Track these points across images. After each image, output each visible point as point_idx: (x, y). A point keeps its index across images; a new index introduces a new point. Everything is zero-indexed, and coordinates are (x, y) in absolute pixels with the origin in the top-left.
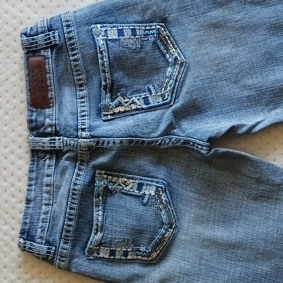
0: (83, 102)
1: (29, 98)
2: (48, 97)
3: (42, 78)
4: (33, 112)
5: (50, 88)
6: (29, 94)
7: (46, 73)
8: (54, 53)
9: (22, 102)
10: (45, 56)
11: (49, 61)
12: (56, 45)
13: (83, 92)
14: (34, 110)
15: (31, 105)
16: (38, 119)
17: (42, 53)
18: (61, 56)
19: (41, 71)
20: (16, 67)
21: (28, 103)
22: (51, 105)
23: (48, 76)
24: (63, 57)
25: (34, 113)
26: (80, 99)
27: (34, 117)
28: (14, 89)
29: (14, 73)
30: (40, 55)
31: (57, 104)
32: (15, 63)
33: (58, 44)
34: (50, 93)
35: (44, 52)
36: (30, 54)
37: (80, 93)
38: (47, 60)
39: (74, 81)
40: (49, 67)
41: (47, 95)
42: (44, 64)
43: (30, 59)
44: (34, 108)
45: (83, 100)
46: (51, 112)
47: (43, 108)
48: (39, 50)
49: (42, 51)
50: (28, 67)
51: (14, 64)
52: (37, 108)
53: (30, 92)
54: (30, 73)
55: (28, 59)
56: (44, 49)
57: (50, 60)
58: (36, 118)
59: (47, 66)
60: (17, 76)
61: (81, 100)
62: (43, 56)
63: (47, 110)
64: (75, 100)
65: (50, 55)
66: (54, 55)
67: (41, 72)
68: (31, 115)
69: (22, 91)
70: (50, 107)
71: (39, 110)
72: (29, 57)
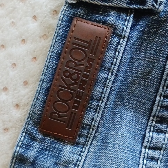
0: (152, 159)
1: (38, 107)
2: (81, 122)
3: (86, 76)
4: (34, 139)
5: (95, 103)
6: (41, 97)
7: (102, 67)
8: (140, 28)
9: (17, 105)
10: (115, 28)
11: (119, 43)
12: (152, 12)
13: (161, 136)
14: (40, 136)
15: (36, 124)
16: (39, 161)
17: (112, 18)
18: (150, 41)
19: (93, 60)
20: (33, 26)
21: (31, 116)
22: (82, 140)
23: (103, 75)
24: (153, 46)
25: (36, 144)
26: (150, 148)
27: (31, 154)
28: (11, 73)
29: (23, 37)
30: (104, 23)
31: (95, 143)
32: (35, 17)
33: (159, 13)
34: (91, 114)
35: (117, 18)
36: (81, 11)
37: (155, 135)
38: (116, 40)
39: (153, 105)
40: (114, 57)
41: (82, 117)
42: (106, 45)
43: (75, 21)
44: (40, 131)
45: (155, 154)
46: (76, 157)
47: (60, 140)
48: (107, 10)
49: (113, 14)
50: (64, 38)
51: (30, 19)
52: (46, 135)
53: (46, 95)
54: (63, 54)
55: (70, 20)
56: (120, 10)
57: (123, 42)
58: (36, 158)
59: (111, 54)
60: (29, 47)
61: (151, 153)
62: (111, 25)
63: (68, 149)
64: (138, 147)
65: (128, 30)
66: (136, 34)
67: (90, 60)
68: (28, 147)
69: (26, 83)
70: (75, 144)
71: (49, 140)
72: (75, 15)
